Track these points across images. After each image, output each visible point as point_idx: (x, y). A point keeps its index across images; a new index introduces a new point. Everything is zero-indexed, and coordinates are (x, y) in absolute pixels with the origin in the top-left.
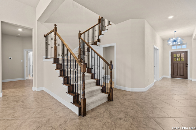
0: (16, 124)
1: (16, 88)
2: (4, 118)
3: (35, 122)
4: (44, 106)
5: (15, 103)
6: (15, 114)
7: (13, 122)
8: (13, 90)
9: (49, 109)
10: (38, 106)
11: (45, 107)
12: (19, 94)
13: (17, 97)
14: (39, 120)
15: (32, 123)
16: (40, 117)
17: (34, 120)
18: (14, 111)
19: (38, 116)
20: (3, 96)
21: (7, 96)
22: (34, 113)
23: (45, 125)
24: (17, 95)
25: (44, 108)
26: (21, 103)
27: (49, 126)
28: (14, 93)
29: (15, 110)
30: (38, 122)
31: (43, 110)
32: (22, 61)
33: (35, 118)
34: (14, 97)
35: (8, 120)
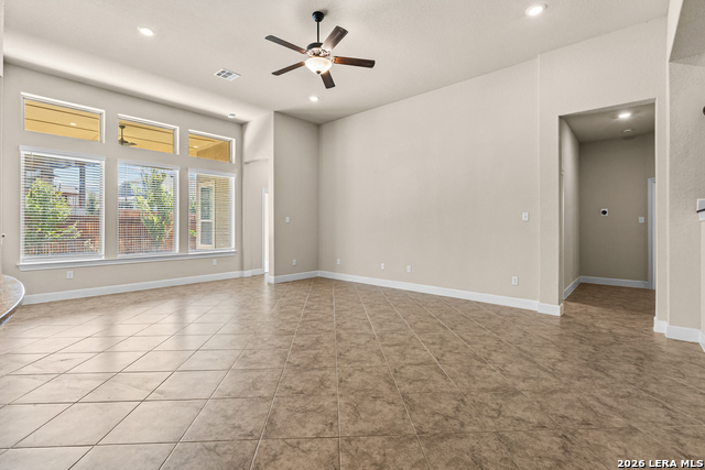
0: (546, 384)
1: (608, 306)
2: (535, 359)
3: (588, 408)
4: (652, 387)
5: (577, 342)
6: (560, 364)
7: (545, 375)
8: (593, 310)
9: (664, 407)
10: (631, 380)
11: (653, 394)
12: (602, 325)
13: (592, 329)
14: (601, 411)
15: (579, 405)
16: (611, 407)
17: (591, 402)
18: (561, 358)
19: (610, 401)
20: (563, 316)
21: (571, 320)
22: (605, 387)
23: (610, 433)
24: (597, 325)
25: (645, 395)
26: (591, 349)
27: (620, 443)
28: (593, 317)
29: (563, 356)
30: (596, 413)
31: (638, 397)
32: (641, 220)
33: (598, 399)
34: (583, 328)
35: (539, 367)
